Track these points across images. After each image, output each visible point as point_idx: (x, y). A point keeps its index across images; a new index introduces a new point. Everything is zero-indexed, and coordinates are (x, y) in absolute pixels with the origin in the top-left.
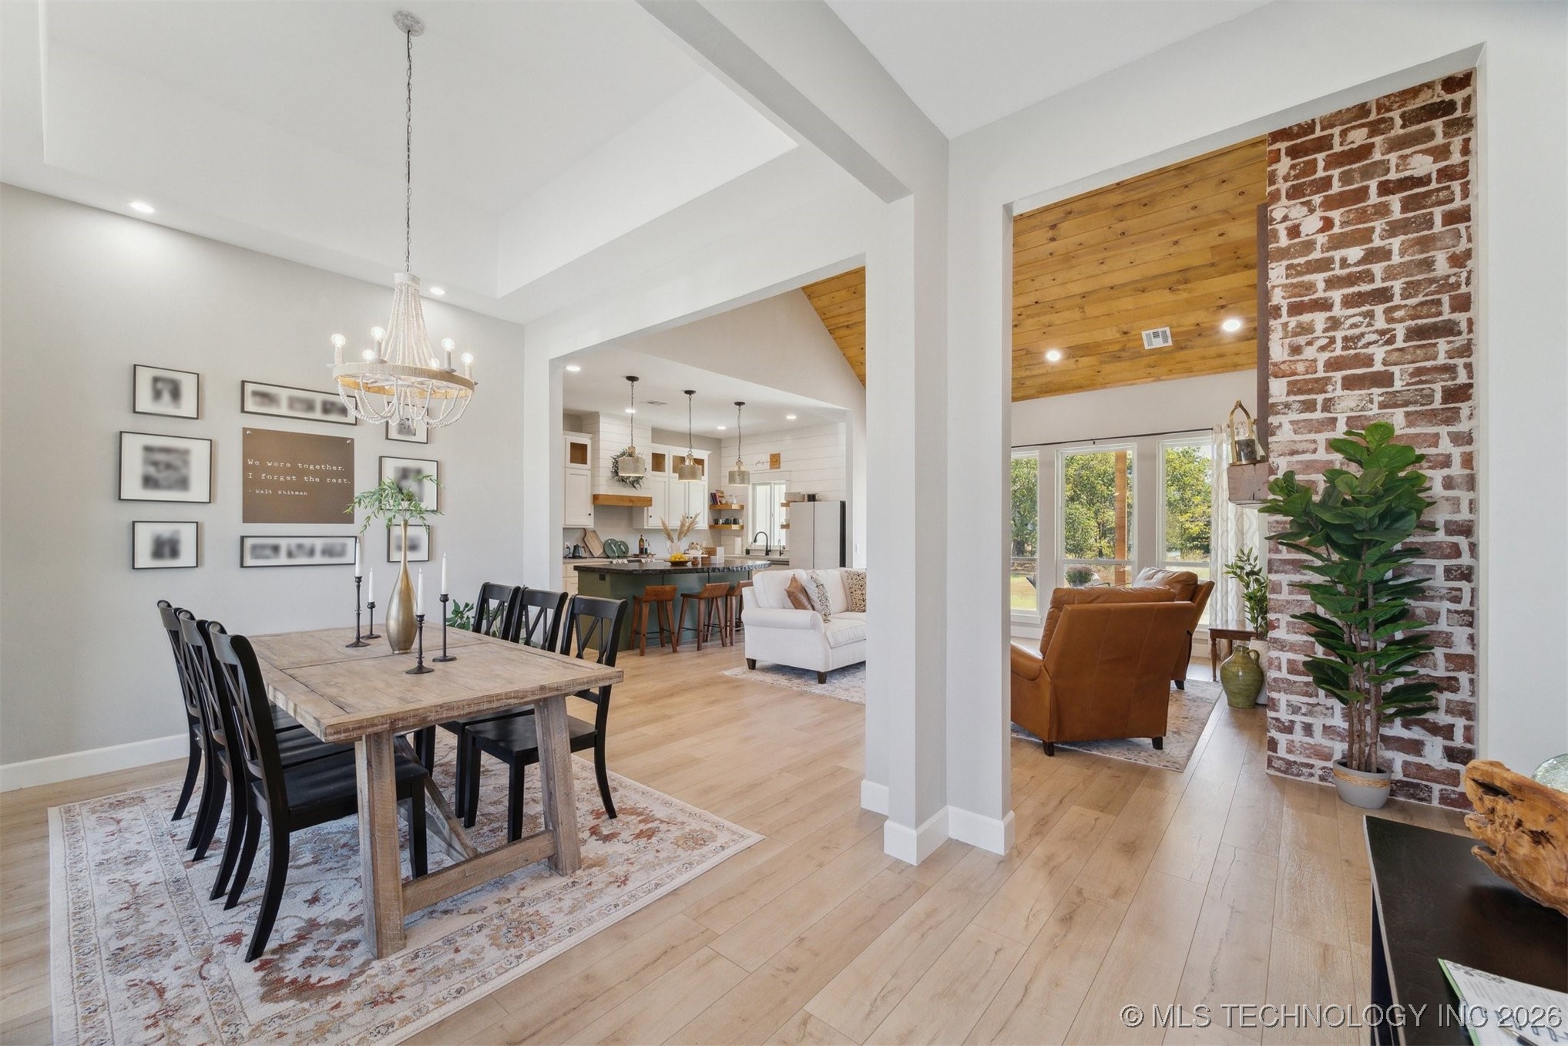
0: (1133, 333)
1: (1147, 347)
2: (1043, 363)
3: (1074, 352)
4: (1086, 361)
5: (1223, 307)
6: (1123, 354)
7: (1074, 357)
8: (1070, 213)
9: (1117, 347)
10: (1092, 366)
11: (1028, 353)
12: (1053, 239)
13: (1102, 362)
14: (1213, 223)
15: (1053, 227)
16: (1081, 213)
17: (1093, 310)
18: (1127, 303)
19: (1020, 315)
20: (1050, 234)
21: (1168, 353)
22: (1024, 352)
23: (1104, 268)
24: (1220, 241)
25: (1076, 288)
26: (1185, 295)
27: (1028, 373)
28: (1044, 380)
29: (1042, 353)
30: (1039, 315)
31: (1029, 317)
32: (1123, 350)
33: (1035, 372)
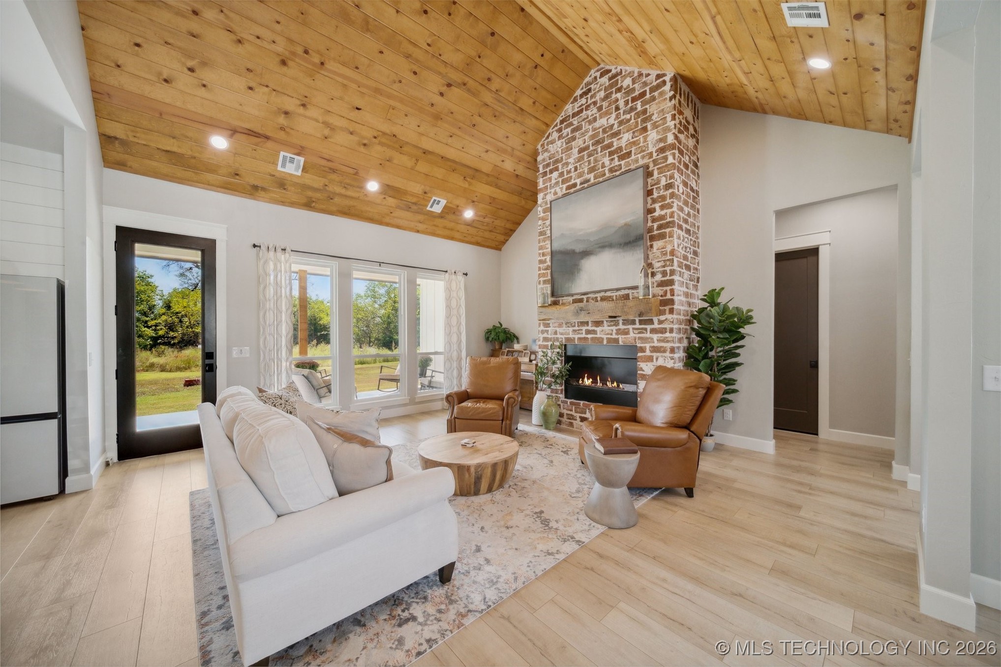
0: (429, 195)
1: (428, 208)
2: (361, 187)
3: (388, 190)
4: (391, 201)
5: (473, 202)
6: (414, 207)
7: (385, 194)
8: (465, 84)
9: (414, 200)
10: (391, 207)
11: (356, 174)
12: (442, 94)
13: (398, 207)
14: (504, 151)
15: (449, 85)
16: (469, 90)
17: (422, 167)
18: (439, 173)
19: (375, 137)
20: (444, 89)
21: (435, 217)
22: (352, 171)
23: (450, 140)
24: (499, 164)
25: (427, 144)
26: (466, 185)
27: (343, 191)
28: (351, 203)
29: (365, 180)
30: (389, 146)
31: (381, 144)
32: (415, 204)
33: (350, 193)
